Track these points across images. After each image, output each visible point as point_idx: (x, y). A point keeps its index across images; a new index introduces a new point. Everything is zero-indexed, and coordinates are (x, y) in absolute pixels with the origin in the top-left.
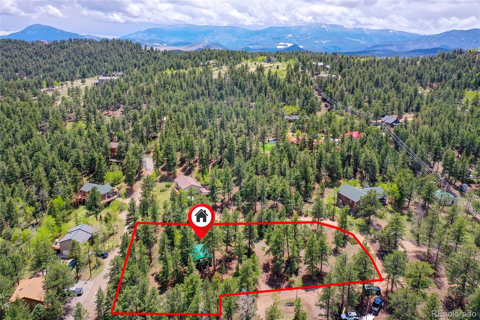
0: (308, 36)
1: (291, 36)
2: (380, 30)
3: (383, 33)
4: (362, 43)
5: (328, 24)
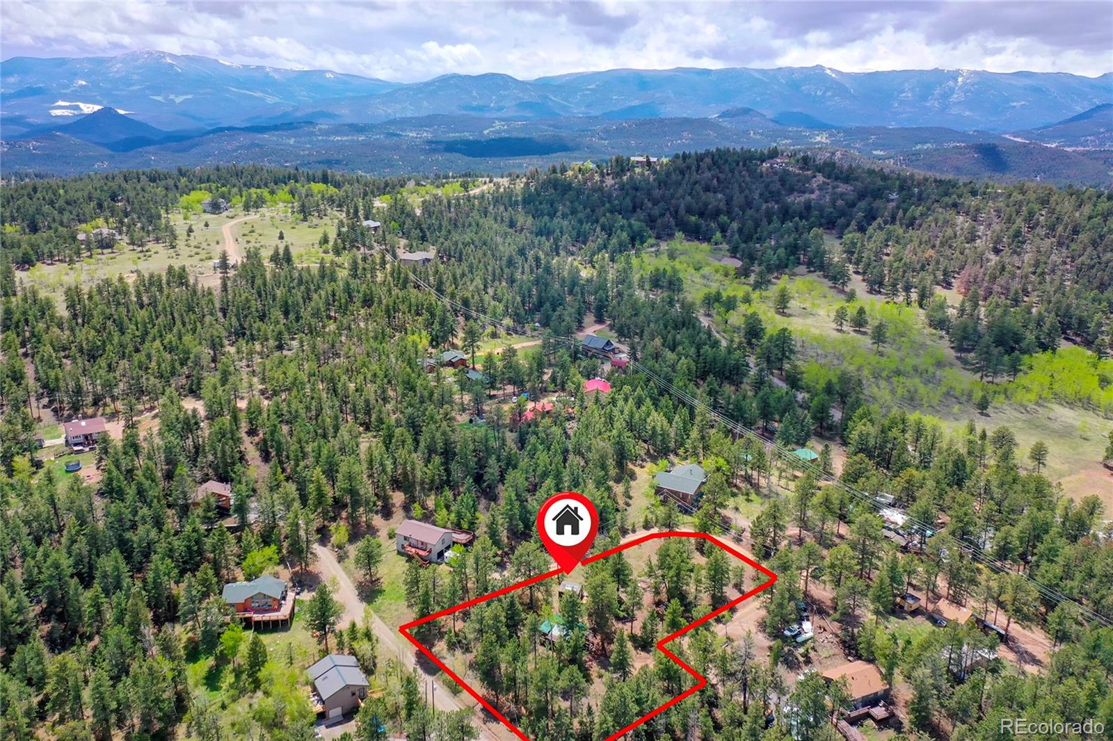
0: (133, 85)
1: (84, 83)
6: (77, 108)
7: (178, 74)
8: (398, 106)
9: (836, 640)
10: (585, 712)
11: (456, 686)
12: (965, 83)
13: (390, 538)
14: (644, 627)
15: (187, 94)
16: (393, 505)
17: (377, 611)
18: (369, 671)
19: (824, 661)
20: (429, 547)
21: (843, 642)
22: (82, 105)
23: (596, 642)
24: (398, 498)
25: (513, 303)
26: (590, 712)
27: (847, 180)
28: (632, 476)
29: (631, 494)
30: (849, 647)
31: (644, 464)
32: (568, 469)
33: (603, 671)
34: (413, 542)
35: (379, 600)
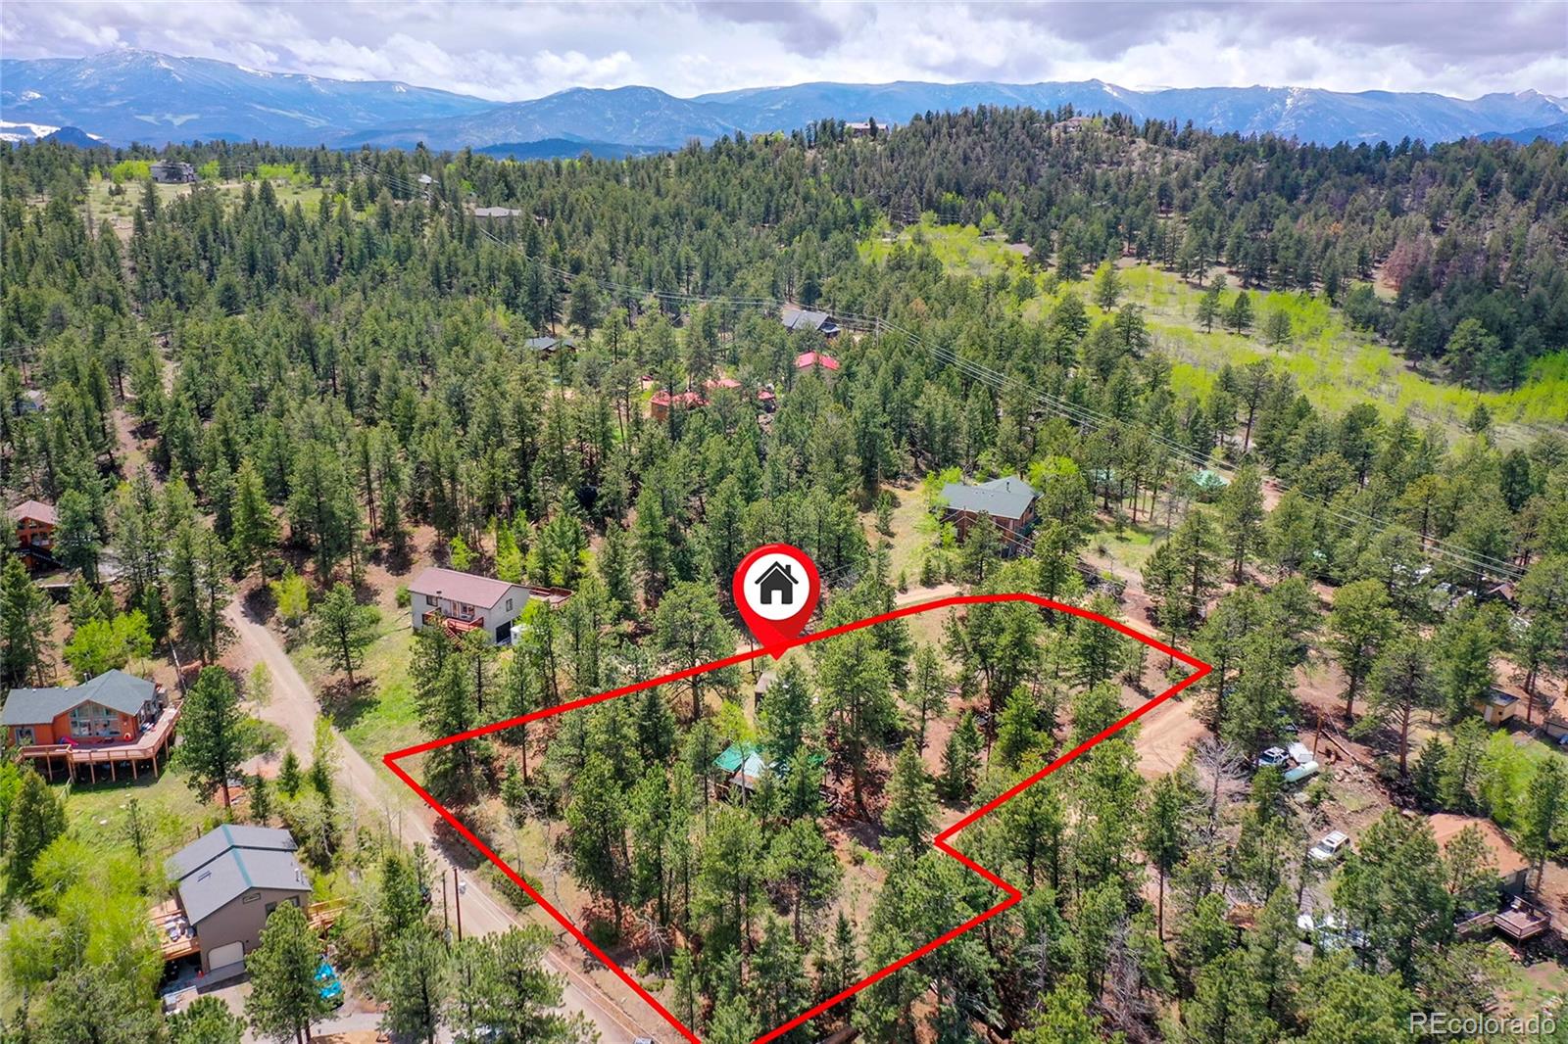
0: (110, 99)
1: (37, 96)
2: (362, 83)
3: (373, 94)
4: (314, 123)
5: (178, 55)
6: (27, 131)
7: (176, 84)
8: (499, 132)
9: (1367, 777)
10: (830, 937)
11: (521, 892)
12: (1296, 107)
13: (402, 605)
14: (950, 755)
15: (188, 112)
16: (413, 549)
17: (357, 742)
18: (322, 862)
19: (1353, 818)
20: (478, 614)
21: (1386, 780)
22: (34, 128)
23: (842, 790)
24: (424, 536)
25: (660, 273)
26: (844, 937)
27: (1184, 146)
28: (894, 502)
29: (893, 529)
30: (1400, 791)
31: (912, 484)
32: (769, 470)
33: (863, 850)
34: (446, 607)
35: (366, 719)
